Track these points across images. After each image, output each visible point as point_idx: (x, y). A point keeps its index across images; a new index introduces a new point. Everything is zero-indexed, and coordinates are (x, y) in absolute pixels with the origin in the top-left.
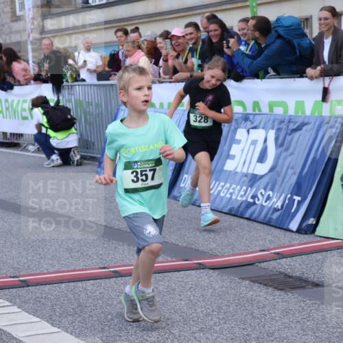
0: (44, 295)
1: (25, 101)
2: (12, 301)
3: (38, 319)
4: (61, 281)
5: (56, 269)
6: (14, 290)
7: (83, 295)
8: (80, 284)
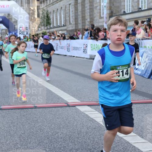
2: (96, 110)
6: (97, 106)
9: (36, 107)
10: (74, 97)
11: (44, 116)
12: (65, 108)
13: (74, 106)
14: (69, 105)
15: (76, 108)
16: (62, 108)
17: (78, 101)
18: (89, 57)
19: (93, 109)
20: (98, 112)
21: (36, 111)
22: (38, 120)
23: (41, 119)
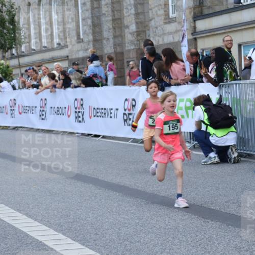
1: (182, 100)
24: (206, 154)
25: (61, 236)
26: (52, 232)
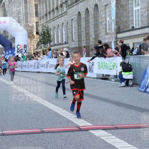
0: (124, 133)
1: (111, 63)
2: (113, 134)
3: (123, 141)
4: (130, 128)
5: (127, 123)
6: (113, 130)
7: (139, 133)
8: (137, 129)
9: (43, 132)
10: (86, 121)
11: (54, 142)
12: (77, 132)
13: (87, 130)
14: (81, 129)
15: (89, 132)
16: (74, 132)
17: (90, 124)
18: (95, 76)
19: (109, 134)
20: (115, 137)
21: (44, 136)
22: (48, 146)
23: (51, 145)
24: (121, 83)
25: (65, 111)
26: (61, 109)
